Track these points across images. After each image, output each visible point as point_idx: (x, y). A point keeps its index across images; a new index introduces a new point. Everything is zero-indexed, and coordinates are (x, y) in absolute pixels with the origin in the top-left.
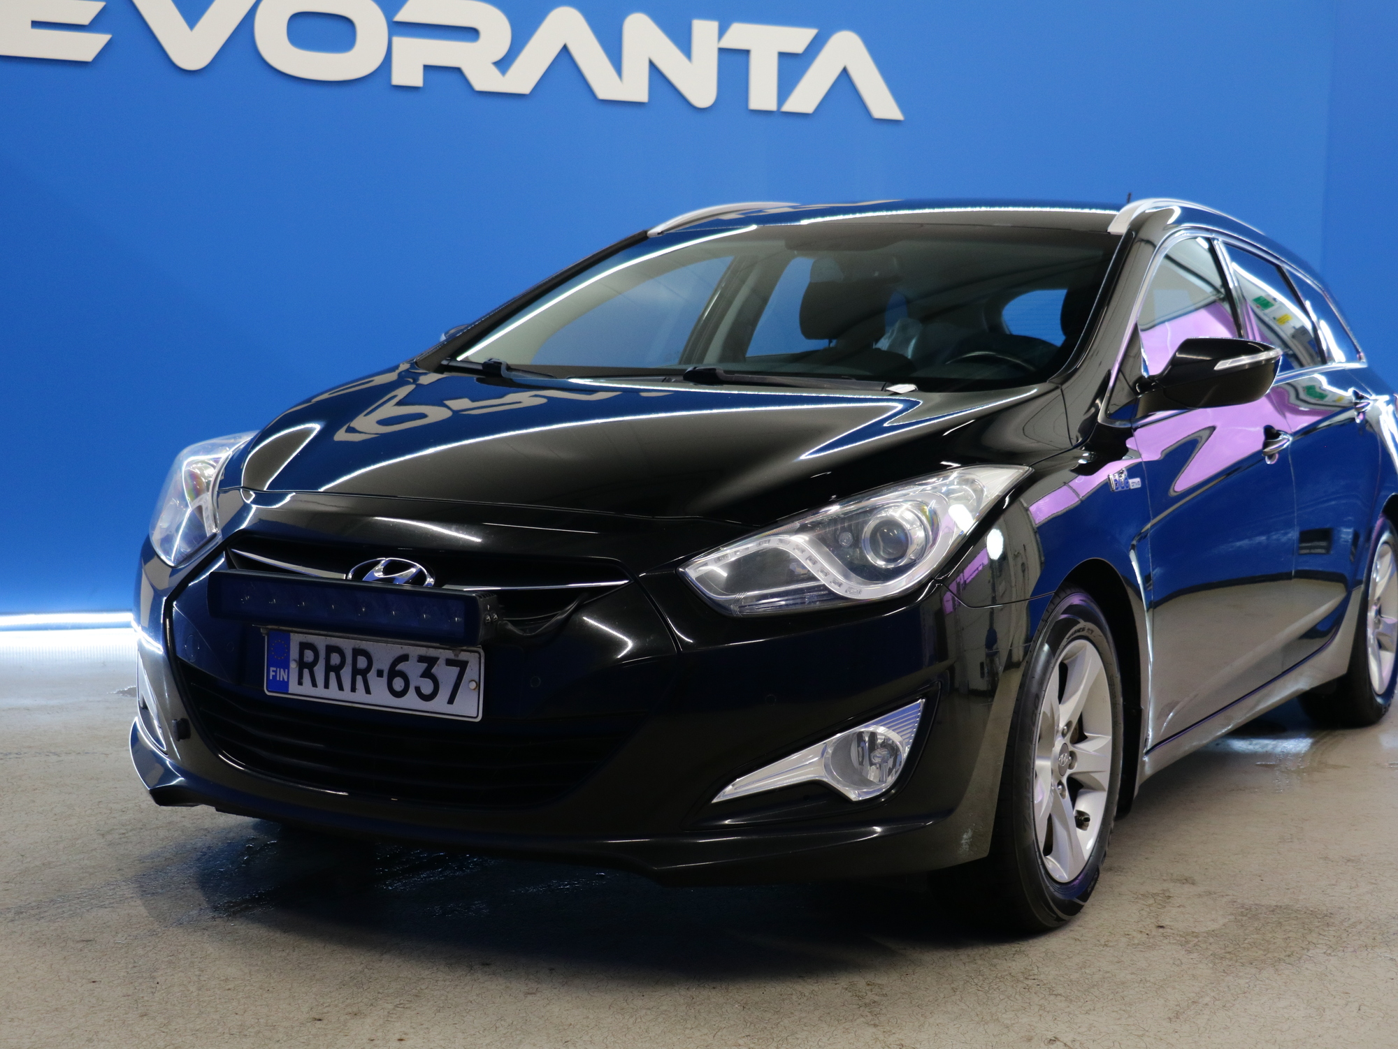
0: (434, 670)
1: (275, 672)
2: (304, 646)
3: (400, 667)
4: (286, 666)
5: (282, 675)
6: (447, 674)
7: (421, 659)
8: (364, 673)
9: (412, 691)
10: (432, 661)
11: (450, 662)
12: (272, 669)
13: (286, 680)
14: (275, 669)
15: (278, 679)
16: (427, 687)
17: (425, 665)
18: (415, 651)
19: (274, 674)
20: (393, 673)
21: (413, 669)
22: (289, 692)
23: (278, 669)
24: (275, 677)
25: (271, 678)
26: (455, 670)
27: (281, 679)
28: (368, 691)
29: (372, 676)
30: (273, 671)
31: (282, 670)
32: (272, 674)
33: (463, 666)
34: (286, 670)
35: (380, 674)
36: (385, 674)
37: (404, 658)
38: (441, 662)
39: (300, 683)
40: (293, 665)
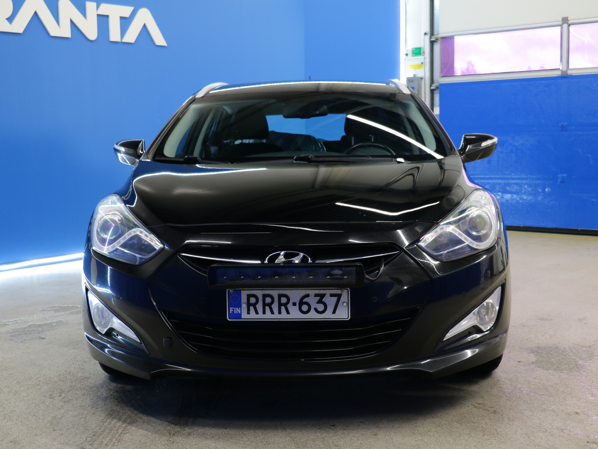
0: (323, 300)
1: (234, 310)
2: (249, 296)
3: (305, 300)
4: (239, 306)
5: (237, 310)
6: (330, 301)
7: (316, 295)
8: (285, 305)
9: (312, 310)
10: (322, 296)
11: (332, 295)
12: (231, 308)
13: (240, 312)
14: (233, 308)
15: (235, 313)
16: (321, 307)
17: (318, 298)
18: (312, 292)
19: (232, 310)
20: (301, 303)
21: (312, 301)
22: (242, 318)
23: (235, 308)
24: (233, 312)
25: (231, 312)
26: (335, 299)
27: (237, 313)
28: (288, 313)
29: (290, 306)
30: (232, 309)
31: (237, 308)
32: (231, 311)
33: (339, 296)
34: (240, 308)
35: (294, 304)
36: (297, 304)
37: (307, 296)
38: (328, 296)
39: (248, 313)
40: (244, 306)
